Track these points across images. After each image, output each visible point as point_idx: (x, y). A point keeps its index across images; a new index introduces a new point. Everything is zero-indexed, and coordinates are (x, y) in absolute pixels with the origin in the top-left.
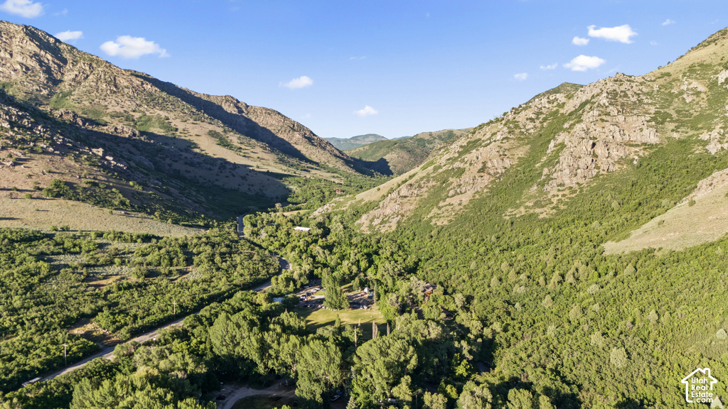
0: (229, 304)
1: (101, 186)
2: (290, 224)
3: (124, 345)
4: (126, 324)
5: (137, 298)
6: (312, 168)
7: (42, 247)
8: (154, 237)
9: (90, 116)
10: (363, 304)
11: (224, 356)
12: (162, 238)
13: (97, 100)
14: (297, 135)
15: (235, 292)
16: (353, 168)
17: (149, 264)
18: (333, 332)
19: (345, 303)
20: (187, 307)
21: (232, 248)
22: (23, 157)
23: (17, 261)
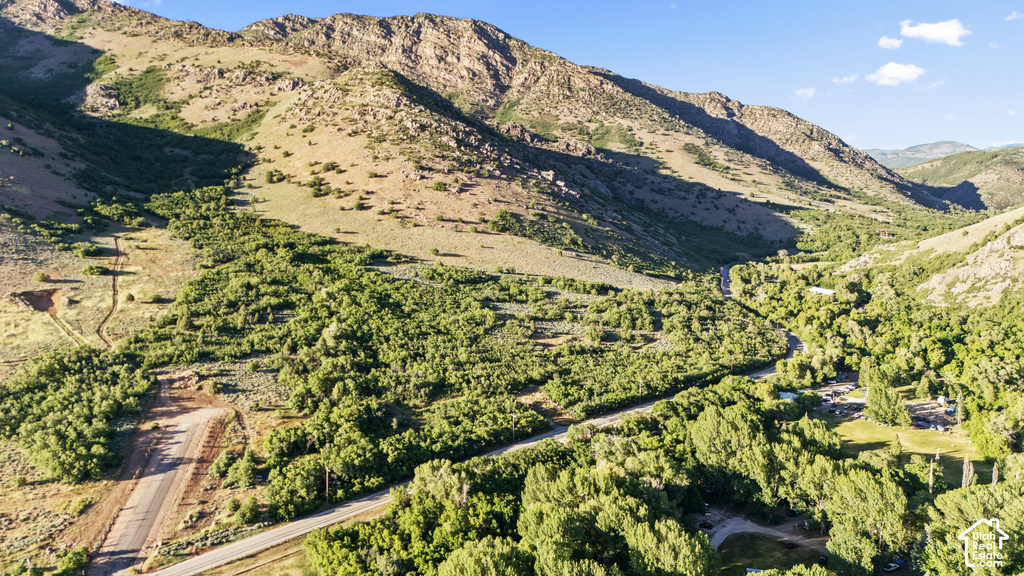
0: (715, 393)
1: (550, 219)
2: (802, 283)
3: (578, 426)
4: (580, 400)
5: (593, 368)
6: (839, 197)
7: (488, 291)
8: (611, 288)
9: (539, 131)
10: (935, 423)
11: (712, 466)
12: (621, 290)
13: (548, 109)
14: (816, 146)
15: (723, 376)
16: (911, 197)
17: (606, 324)
18: (889, 462)
19: (904, 417)
20: (656, 388)
21: (715, 311)
22: (469, 182)
23: (463, 307)
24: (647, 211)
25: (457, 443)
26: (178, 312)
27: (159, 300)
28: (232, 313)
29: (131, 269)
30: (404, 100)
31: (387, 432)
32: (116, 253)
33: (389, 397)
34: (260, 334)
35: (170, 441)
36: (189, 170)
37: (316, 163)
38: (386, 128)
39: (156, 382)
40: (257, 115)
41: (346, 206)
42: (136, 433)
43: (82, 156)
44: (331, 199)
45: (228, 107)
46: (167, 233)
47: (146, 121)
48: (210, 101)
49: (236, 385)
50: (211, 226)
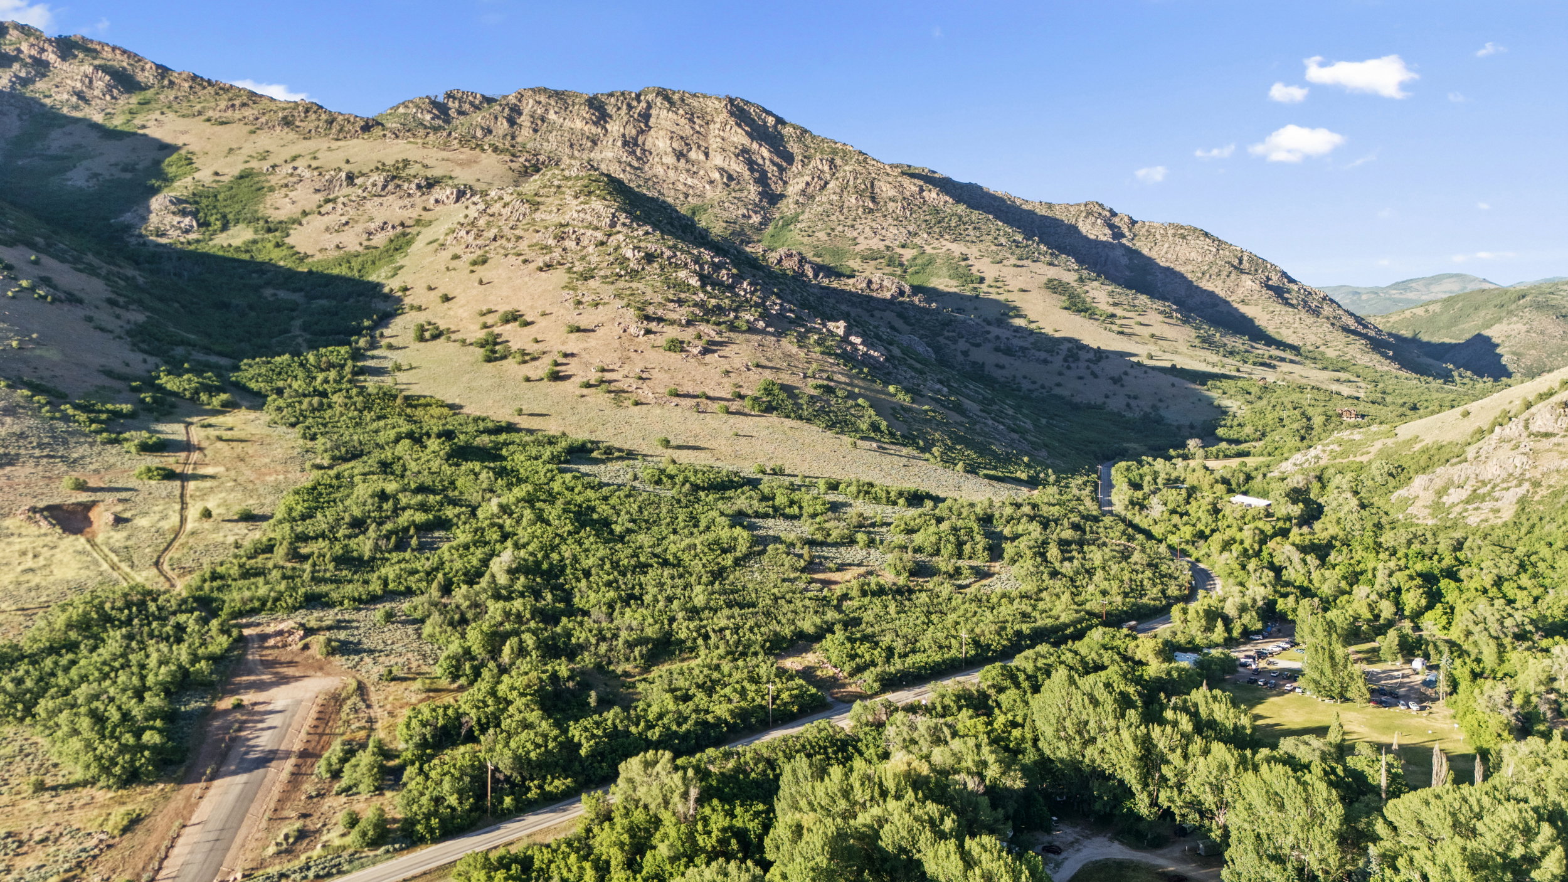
0: (1076, 653)
1: (840, 393)
2: (1220, 488)
3: (868, 703)
4: (873, 664)
5: (894, 616)
6: (1283, 360)
7: (742, 501)
8: (929, 496)
9: (828, 260)
10: (1407, 698)
11: (1062, 760)
12: (944, 500)
13: (840, 228)
14: (1247, 282)
15: (1090, 628)
16: (1393, 359)
17: (918, 550)
18: (1323, 753)
19: (1358, 689)
20: (989, 646)
21: (1084, 532)
22: (717, 339)
23: (703, 525)
24: (988, 381)
25: (685, 727)
26: (277, 535)
27: (248, 517)
28: (356, 536)
29: (209, 470)
30: (623, 218)
31: (581, 710)
32: (187, 447)
33: (587, 660)
34: (397, 567)
35: (260, 726)
36: (298, 323)
37: (490, 312)
38: (594, 259)
39: (241, 639)
40: (402, 240)
41: (533, 377)
42: (208, 713)
43: (140, 303)
44: (510, 364)
45: (359, 228)
46: (263, 417)
47: (237, 249)
48: (333, 219)
49: (360, 642)
50: (330, 406)
